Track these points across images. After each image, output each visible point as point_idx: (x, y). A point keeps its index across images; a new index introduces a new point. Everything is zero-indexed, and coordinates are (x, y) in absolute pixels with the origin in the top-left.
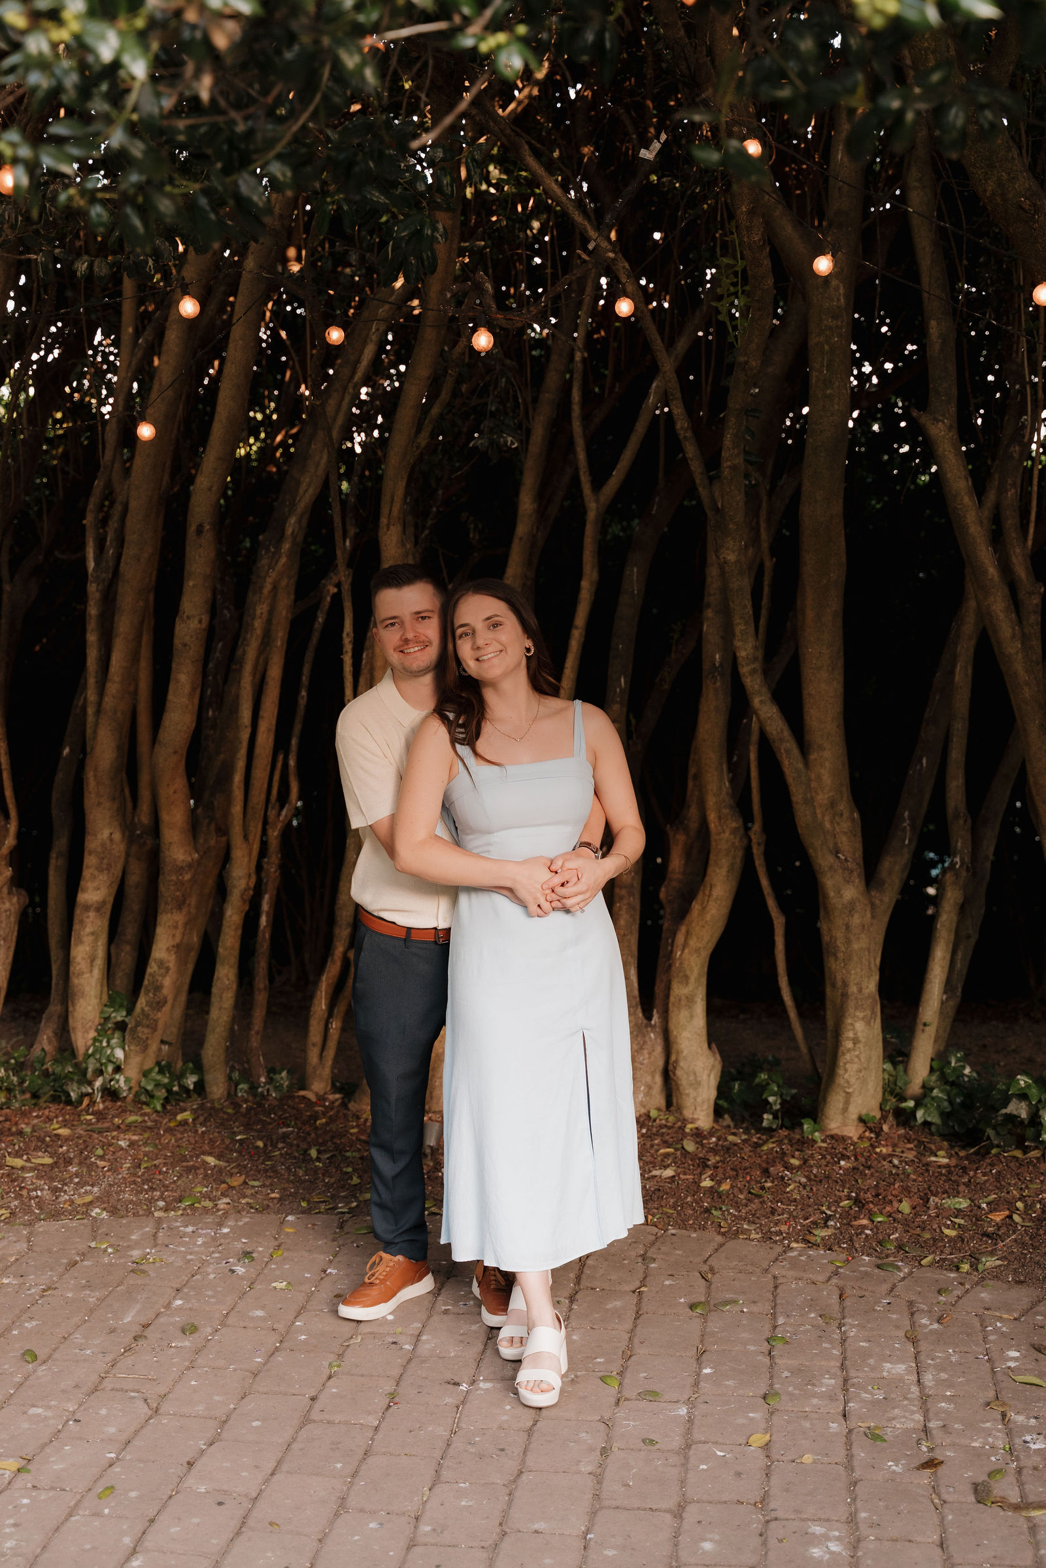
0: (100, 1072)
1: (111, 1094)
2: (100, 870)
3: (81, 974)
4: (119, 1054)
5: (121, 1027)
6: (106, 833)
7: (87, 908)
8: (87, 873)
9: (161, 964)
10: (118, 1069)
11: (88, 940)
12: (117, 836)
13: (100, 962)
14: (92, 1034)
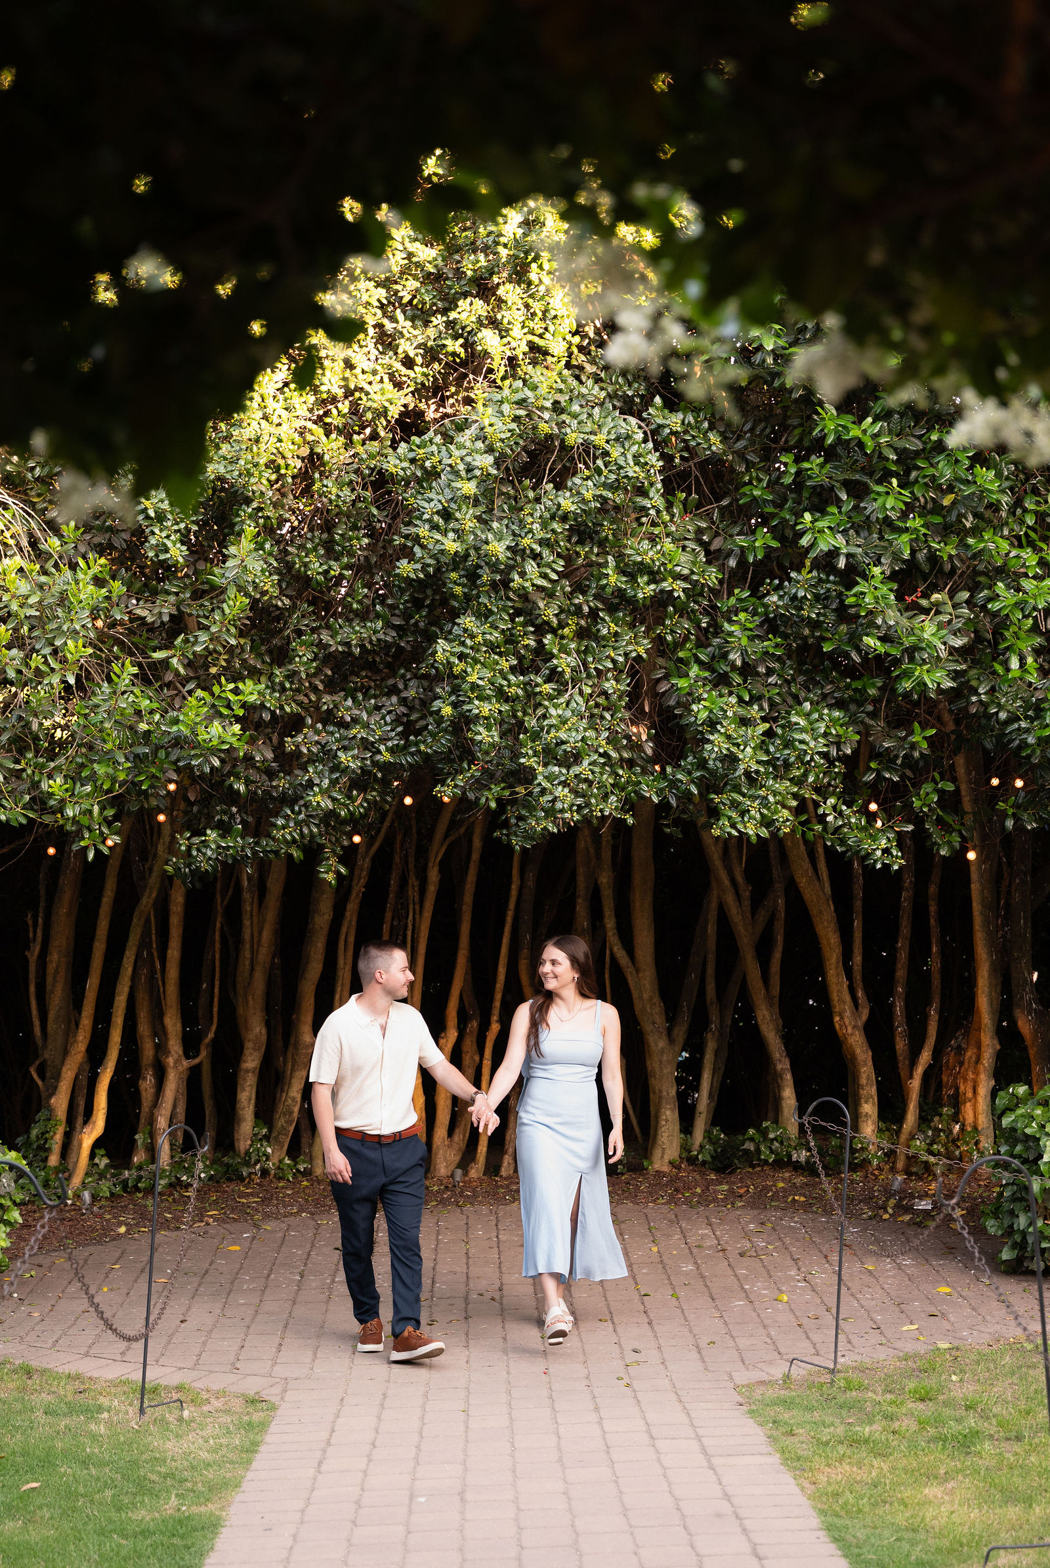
0: (258, 1161)
1: (265, 1172)
2: (254, 1049)
3: (244, 1108)
4: (269, 1150)
5: (267, 1138)
6: (258, 1030)
7: (247, 1071)
8: (247, 1052)
9: (293, 1099)
10: (267, 1159)
11: (248, 1089)
12: (264, 1031)
13: (253, 1101)
14: (249, 1142)
